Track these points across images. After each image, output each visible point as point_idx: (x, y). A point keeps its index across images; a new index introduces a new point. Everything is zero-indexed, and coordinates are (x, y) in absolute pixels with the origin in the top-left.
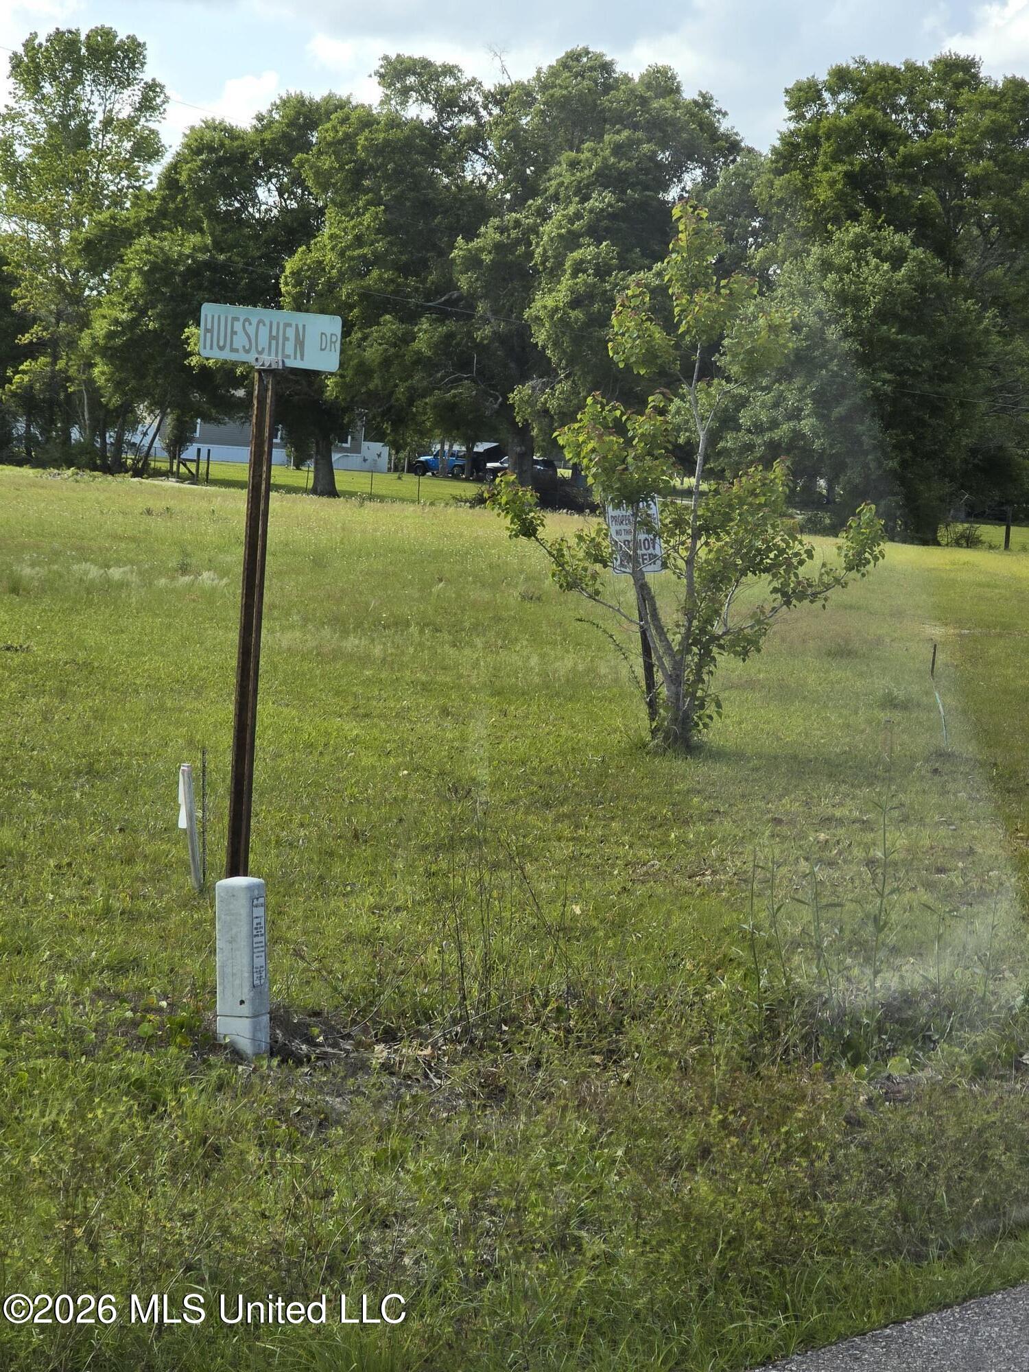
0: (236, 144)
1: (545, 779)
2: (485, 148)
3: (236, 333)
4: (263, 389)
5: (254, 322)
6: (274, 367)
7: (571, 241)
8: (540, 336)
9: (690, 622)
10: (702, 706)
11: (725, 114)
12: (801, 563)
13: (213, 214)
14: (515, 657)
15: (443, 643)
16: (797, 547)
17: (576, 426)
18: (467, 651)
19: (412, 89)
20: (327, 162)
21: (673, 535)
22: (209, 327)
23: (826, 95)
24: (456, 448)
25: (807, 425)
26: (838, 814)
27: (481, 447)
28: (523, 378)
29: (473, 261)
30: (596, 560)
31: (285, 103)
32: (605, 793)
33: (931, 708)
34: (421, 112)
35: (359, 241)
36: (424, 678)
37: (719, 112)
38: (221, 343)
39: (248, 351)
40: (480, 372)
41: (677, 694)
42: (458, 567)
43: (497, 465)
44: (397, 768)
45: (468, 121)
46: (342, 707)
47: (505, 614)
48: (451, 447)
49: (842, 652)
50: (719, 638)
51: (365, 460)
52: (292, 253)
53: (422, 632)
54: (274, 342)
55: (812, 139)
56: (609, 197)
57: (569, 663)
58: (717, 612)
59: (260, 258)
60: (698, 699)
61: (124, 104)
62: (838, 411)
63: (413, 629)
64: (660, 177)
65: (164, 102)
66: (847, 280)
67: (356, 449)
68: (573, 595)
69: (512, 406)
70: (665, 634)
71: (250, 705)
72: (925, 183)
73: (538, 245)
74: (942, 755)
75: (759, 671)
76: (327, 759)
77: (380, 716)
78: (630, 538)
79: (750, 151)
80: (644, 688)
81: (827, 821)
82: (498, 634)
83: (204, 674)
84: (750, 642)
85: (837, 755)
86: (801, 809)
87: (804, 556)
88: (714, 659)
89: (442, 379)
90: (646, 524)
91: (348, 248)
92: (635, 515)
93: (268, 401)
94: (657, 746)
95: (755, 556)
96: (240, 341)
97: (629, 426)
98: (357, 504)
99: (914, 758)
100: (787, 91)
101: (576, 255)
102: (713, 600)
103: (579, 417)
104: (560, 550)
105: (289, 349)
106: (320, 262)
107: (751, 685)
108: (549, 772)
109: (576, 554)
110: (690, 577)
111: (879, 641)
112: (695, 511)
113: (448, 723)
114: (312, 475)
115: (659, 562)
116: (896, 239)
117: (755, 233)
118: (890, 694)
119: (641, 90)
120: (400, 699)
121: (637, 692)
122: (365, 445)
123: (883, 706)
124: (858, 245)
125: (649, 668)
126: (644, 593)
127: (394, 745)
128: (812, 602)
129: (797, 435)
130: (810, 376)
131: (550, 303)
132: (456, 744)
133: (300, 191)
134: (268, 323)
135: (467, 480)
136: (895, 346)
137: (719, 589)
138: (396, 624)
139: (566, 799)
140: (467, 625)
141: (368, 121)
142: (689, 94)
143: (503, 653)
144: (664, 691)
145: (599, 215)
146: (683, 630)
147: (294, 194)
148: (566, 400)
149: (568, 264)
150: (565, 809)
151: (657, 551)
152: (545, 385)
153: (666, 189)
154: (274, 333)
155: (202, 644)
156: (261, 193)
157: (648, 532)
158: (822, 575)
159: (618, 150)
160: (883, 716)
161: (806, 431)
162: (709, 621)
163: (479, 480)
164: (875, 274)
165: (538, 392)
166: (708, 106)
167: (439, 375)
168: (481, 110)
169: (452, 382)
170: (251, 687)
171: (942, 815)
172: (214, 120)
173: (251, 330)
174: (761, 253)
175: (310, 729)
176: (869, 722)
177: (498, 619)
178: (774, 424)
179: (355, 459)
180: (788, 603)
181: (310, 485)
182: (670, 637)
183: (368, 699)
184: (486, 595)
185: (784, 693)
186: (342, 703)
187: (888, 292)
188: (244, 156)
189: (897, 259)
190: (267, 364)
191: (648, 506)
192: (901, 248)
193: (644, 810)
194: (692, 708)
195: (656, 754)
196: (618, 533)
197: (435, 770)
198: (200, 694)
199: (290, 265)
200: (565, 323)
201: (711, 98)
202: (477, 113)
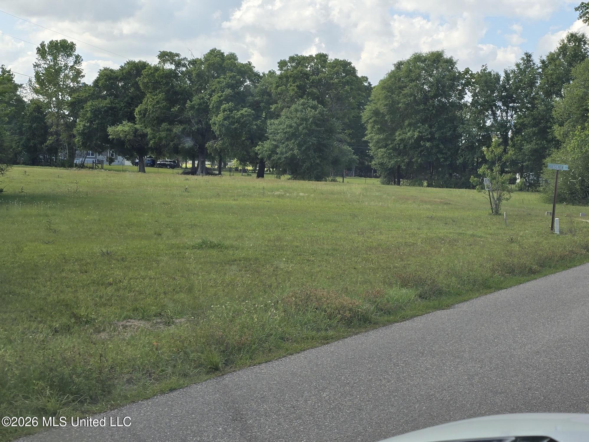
0: (115, 75)
7: (220, 103)
8: (215, 128)
11: (254, 67)
19: (167, 60)
20: (146, 80)
23: (289, 64)
25: (296, 152)
28: (209, 140)
29: (192, 107)
31: (128, 63)
34: (169, 66)
35: (158, 102)
45: (184, 69)
55: (286, 76)
56: (230, 91)
61: (71, 61)
62: (303, 148)
65: (81, 61)
66: (303, 114)
69: (207, 148)
72: (315, 87)
73: (210, 103)
89: (183, 140)
91: (155, 104)
98: (150, 174)
100: (278, 63)
101: (223, 106)
106: (146, 109)
114: (139, 168)
116: (313, 102)
124: (303, 104)
129: (293, 155)
130: (296, 139)
131: (217, 119)
136: (316, 131)
141: (156, 69)
145: (227, 96)
149: (221, 109)
152: (215, 142)
159: (231, 78)
161: (296, 153)
164: (310, 113)
165: (213, 144)
166: (250, 65)
169: (185, 141)
172: (107, 67)
178: (286, 152)
181: (138, 170)
187: (314, 117)
188: (117, 77)
189: (314, 108)
192: (315, 105)
199: (137, 110)
200: (223, 125)
201: (251, 63)
202: (187, 67)
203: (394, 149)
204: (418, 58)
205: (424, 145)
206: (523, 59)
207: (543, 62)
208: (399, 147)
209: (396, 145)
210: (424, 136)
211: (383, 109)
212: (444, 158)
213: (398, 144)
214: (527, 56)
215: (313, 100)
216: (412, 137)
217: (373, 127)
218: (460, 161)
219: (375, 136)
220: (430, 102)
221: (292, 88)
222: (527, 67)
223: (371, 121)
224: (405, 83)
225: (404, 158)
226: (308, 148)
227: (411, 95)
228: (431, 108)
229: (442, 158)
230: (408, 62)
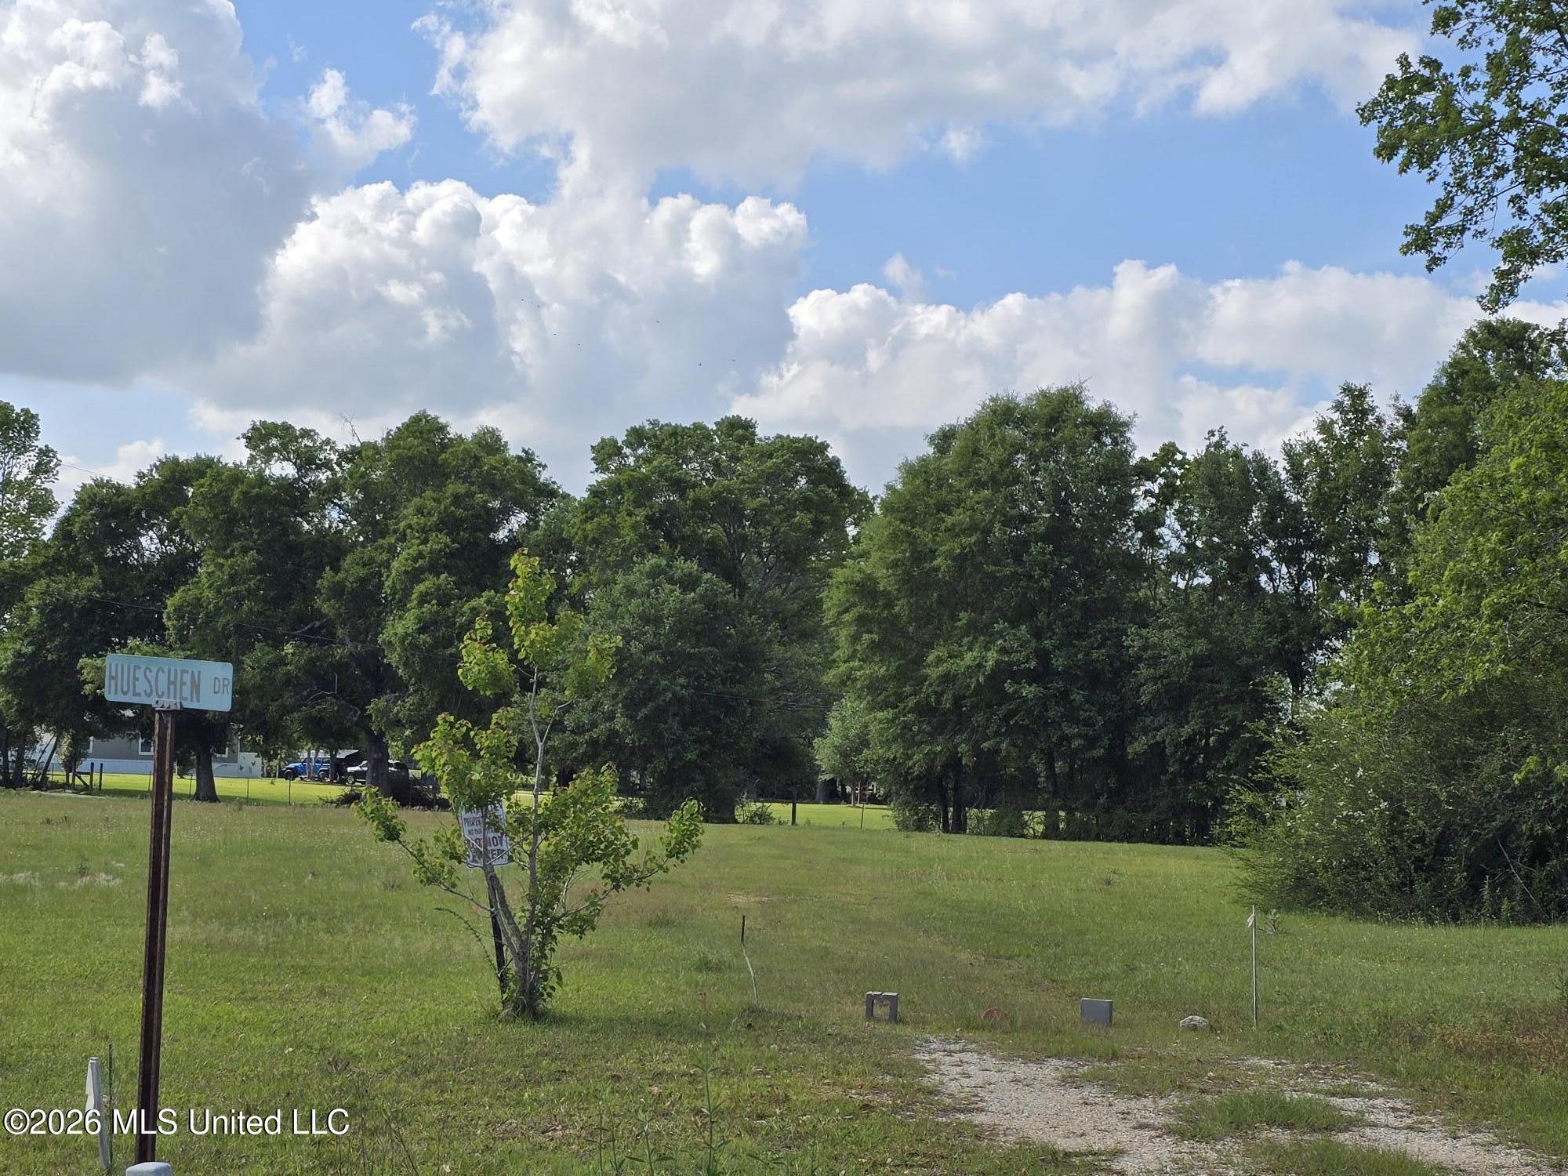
0: (120, 500)
1: (413, 1050)
2: (340, 499)
3: (137, 679)
4: (163, 728)
5: (154, 670)
6: (172, 708)
7: (414, 576)
8: (393, 658)
9: (534, 907)
10: (545, 979)
11: (545, 467)
12: (628, 852)
13: (101, 560)
14: (380, 939)
15: (318, 931)
16: (624, 838)
17: (430, 743)
18: (340, 938)
19: (275, 449)
20: (203, 513)
21: (517, 833)
22: (113, 674)
23: (627, 451)
24: (321, 755)
25: (619, 723)
26: (668, 1069)
27: (342, 754)
28: (378, 693)
29: (337, 591)
30: (451, 858)
31: (163, 464)
32: (465, 1059)
33: (742, 969)
34: (282, 469)
35: (233, 579)
36: (303, 963)
37: (540, 465)
38: (125, 689)
39: (148, 695)
40: (341, 690)
41: (524, 969)
42: (328, 862)
43: (357, 768)
44: (284, 1045)
45: (323, 476)
46: (231, 993)
47: (370, 902)
48: (317, 754)
49: (661, 922)
50: (558, 919)
51: (241, 768)
52: (172, 591)
53: (299, 921)
54: (172, 687)
55: (616, 488)
56: (445, 539)
57: (427, 943)
58: (557, 898)
59: (144, 595)
60: (542, 972)
61: (21, 468)
62: (643, 712)
63: (291, 919)
64: (493, 520)
65: (57, 465)
66: (647, 604)
67: (233, 759)
68: (434, 886)
69: (370, 716)
70: (512, 918)
71: (156, 1007)
72: (713, 520)
73: (388, 576)
74: (753, 1011)
75: (591, 943)
76: (220, 1040)
77: (264, 999)
78: (480, 836)
79: (566, 496)
80: (496, 965)
81: (658, 1076)
82: (365, 920)
83: (104, 969)
84: (585, 921)
85: (664, 1015)
86: (635, 1066)
87: (630, 846)
88: (554, 938)
89: (309, 695)
90: (495, 825)
91: (222, 586)
92: (484, 817)
93: (168, 738)
94: (508, 1014)
95: (588, 848)
96: (142, 686)
97: (476, 740)
98: (236, 808)
99: (730, 1016)
100: (593, 448)
101: (421, 588)
102: (553, 887)
103: (432, 735)
104: (420, 850)
105: (186, 692)
106: (199, 599)
107: (585, 956)
108: (416, 1042)
109: (434, 854)
110: (532, 868)
111: (692, 910)
112: (535, 811)
113: (326, 1002)
114: (194, 783)
115: (506, 857)
116: (686, 566)
117: (571, 565)
118: (705, 957)
119: (474, 448)
120: (282, 983)
121: (487, 966)
122: (241, 755)
123: (699, 969)
124: (655, 573)
125: (499, 948)
126: (494, 885)
127: (279, 1025)
128: (638, 885)
129: (613, 734)
131: (400, 630)
132: (334, 1020)
133: (178, 539)
134: (166, 670)
135: (331, 783)
136: (691, 656)
137: (558, 878)
138: (276, 915)
139: (432, 1066)
140: (338, 913)
141: (236, 476)
142: (514, 451)
143: (371, 937)
144: (513, 967)
145: (438, 554)
146: (528, 914)
147: (174, 541)
148: (415, 710)
149: (414, 595)
150: (431, 1076)
151: (504, 847)
152: (397, 699)
153: (496, 531)
154: (172, 679)
155: (101, 941)
156: (144, 541)
157: (497, 831)
158: (646, 862)
159: (457, 499)
160: (701, 977)
161: (619, 729)
162: (550, 905)
163: (343, 782)
164: (672, 597)
165: (391, 705)
166: (531, 461)
167: (305, 693)
168: (335, 466)
169: (315, 699)
170: (156, 991)
171: (758, 1065)
172: (102, 479)
173: (151, 676)
174: (577, 583)
175: (204, 1014)
176: (688, 984)
177: (364, 907)
178: (594, 725)
179: (233, 767)
180: (617, 887)
181: (194, 791)
182: (516, 920)
183: (254, 984)
184: (353, 886)
185: (613, 961)
186: (231, 989)
187: (681, 612)
188: (129, 509)
189: (688, 583)
190: (166, 706)
191: (496, 808)
192: (690, 574)
193: (500, 1073)
194: (537, 980)
195: (507, 1021)
196: (470, 832)
197: (317, 1046)
198: (102, 988)
199: (171, 602)
200: (414, 646)
201: (533, 454)
202: (332, 469)
203: (925, 710)
204: (1003, 414)
205: (1015, 692)
206: (1339, 407)
207: (1406, 415)
208: (938, 702)
209: (928, 696)
210: (1018, 663)
211: (885, 580)
212: (1085, 737)
213: (936, 693)
214: (1353, 398)
215: (688, 557)
216: (980, 666)
217: (855, 639)
218: (1137, 747)
219: (861, 668)
220: (1031, 554)
221: (630, 522)
222: (1357, 433)
223: (847, 617)
224: (958, 491)
225: (958, 739)
226: (660, 713)
227: (972, 529)
228: (1037, 573)
229: (1080, 736)
230: (973, 426)
